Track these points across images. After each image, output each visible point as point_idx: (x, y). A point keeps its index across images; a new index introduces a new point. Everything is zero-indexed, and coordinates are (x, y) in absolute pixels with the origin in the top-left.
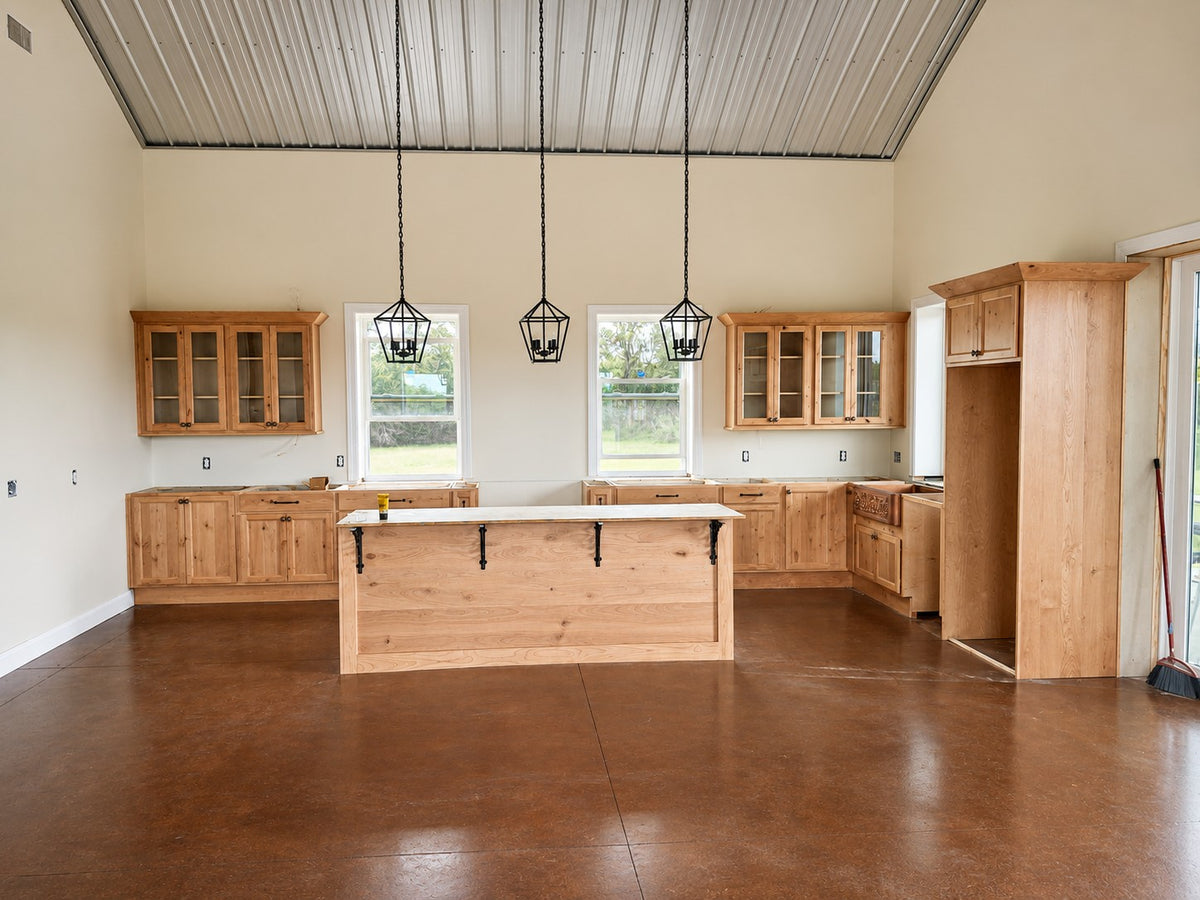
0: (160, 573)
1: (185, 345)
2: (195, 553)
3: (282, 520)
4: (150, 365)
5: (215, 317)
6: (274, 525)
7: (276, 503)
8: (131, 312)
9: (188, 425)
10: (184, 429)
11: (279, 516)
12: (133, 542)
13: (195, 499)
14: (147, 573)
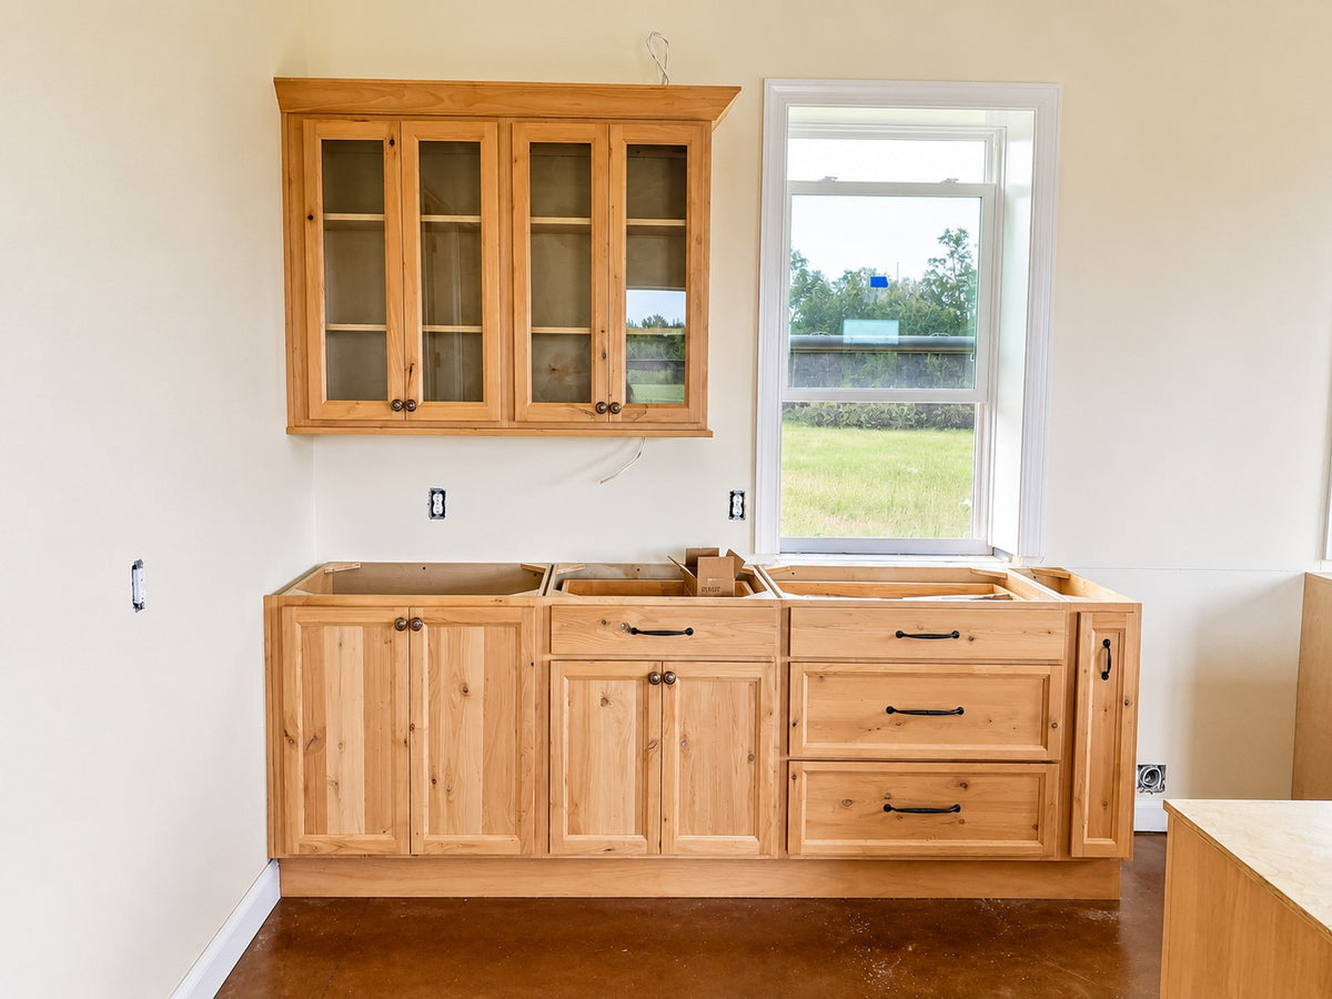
0: (348, 824)
1: (403, 177)
2: (432, 768)
3: (650, 679)
4: (316, 233)
5: (474, 97)
6: (631, 692)
7: (635, 631)
8: (279, 83)
9: (408, 406)
10: (400, 415)
11: (645, 668)
12: (280, 735)
13: (439, 615)
14: (316, 822)
